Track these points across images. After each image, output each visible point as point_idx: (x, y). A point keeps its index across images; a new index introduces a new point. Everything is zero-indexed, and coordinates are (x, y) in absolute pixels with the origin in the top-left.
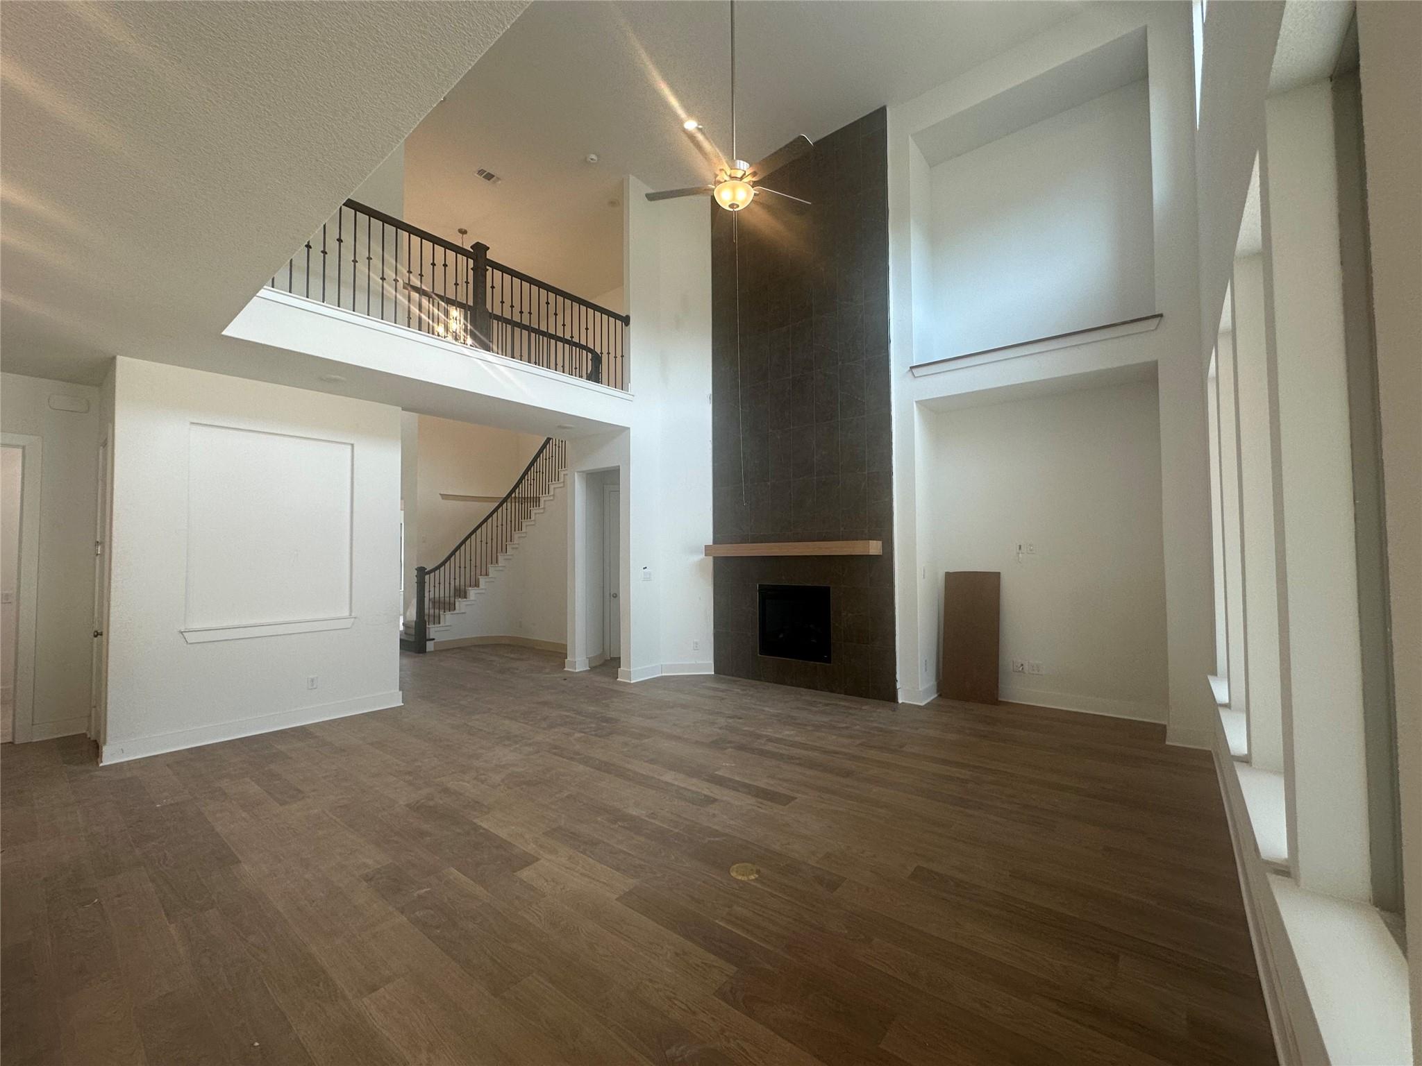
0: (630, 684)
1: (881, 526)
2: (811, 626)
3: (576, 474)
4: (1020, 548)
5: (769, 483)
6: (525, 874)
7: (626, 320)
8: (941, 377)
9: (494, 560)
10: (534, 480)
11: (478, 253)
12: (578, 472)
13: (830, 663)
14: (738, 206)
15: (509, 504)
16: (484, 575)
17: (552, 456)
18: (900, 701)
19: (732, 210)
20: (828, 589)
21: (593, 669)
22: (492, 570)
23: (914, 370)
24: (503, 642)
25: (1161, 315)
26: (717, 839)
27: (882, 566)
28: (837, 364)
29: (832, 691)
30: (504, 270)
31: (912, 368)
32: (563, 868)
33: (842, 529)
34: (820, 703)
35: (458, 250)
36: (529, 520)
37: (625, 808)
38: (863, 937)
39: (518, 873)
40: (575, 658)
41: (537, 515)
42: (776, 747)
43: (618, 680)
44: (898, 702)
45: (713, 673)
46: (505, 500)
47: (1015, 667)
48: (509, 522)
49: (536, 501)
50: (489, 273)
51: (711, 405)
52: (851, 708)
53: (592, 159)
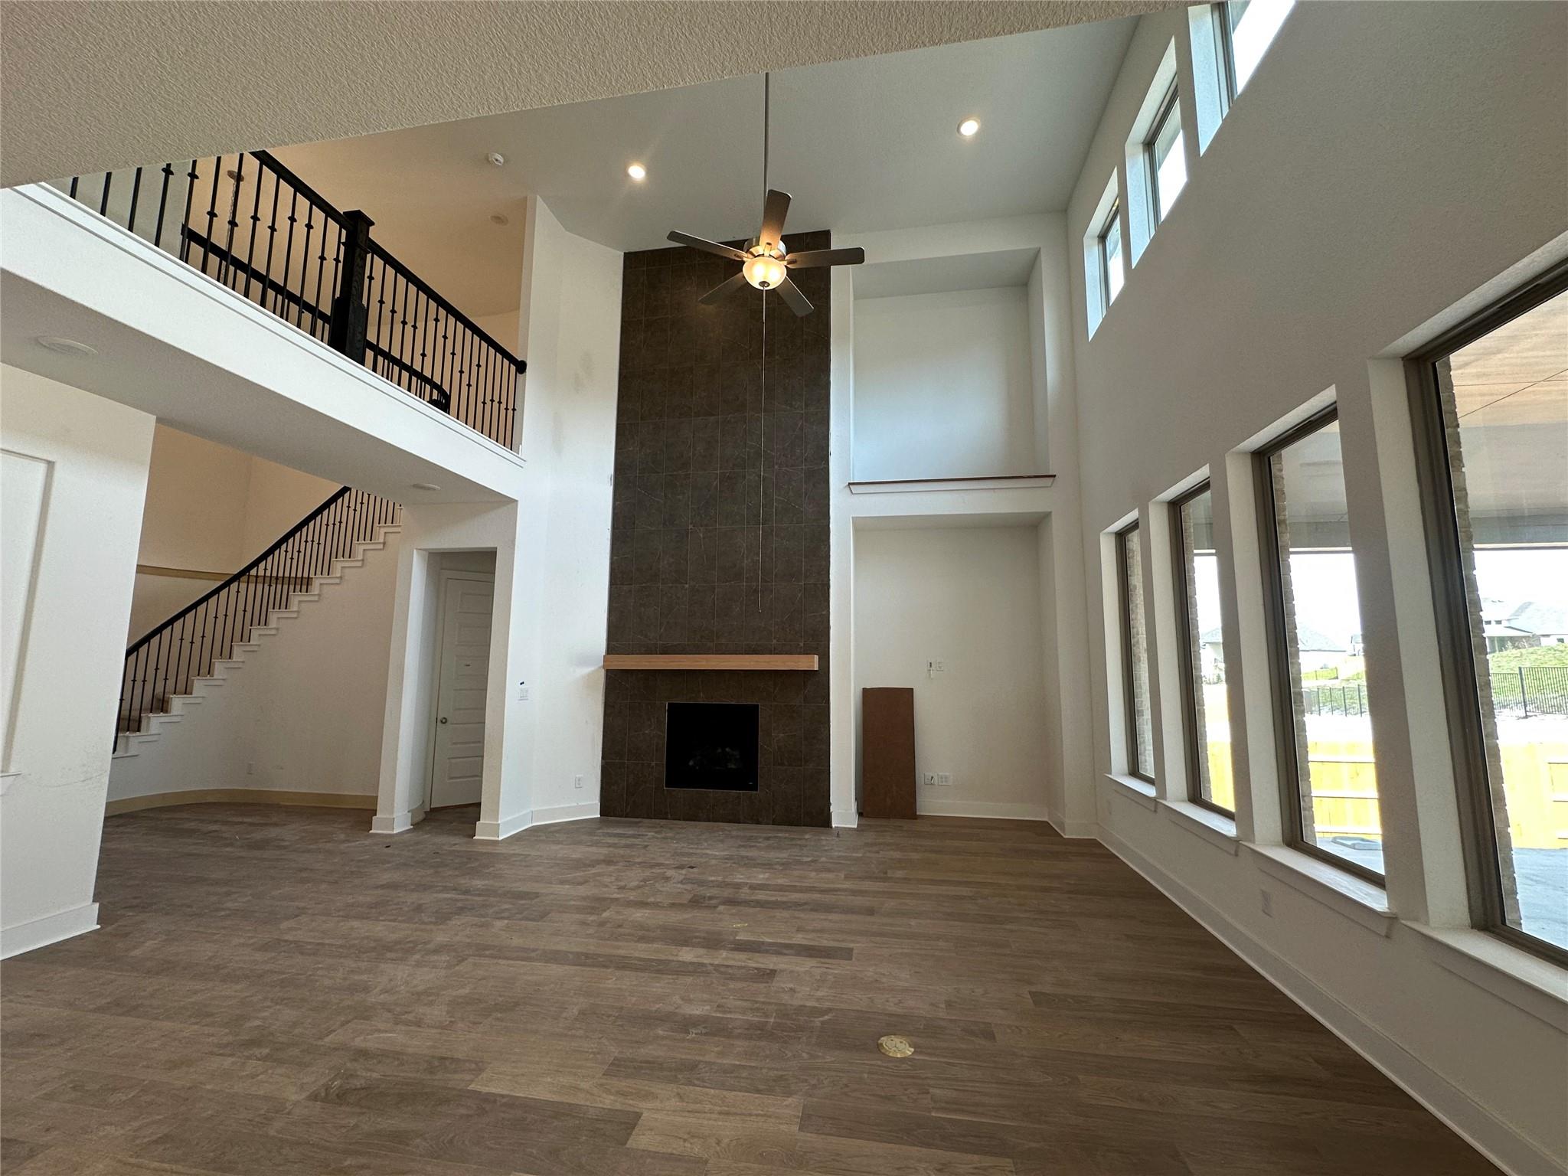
0: (497, 842)
1: (818, 640)
2: (727, 749)
3: (415, 551)
4: (931, 666)
5: (687, 586)
6: (640, 1140)
7: (521, 367)
8: (875, 498)
9: (204, 669)
10: (299, 552)
11: (355, 224)
12: (416, 549)
13: (757, 790)
14: (769, 285)
15: (243, 586)
16: (180, 693)
17: (340, 522)
18: (833, 826)
19: (762, 288)
20: (753, 710)
21: (417, 826)
22: (199, 686)
23: (851, 487)
24: (210, 799)
25: (1055, 476)
26: (826, 1017)
27: (817, 683)
28: (774, 467)
29: (758, 823)
30: (388, 260)
31: (850, 484)
32: (686, 1114)
33: (775, 641)
34: (760, 837)
35: (329, 211)
36: (282, 610)
37: (676, 1008)
38: (1069, 1080)
39: (631, 1143)
40: (392, 813)
41: (303, 605)
42: (767, 895)
43: (474, 838)
44: (831, 827)
45: (599, 816)
46: (236, 578)
47: (926, 780)
48: (240, 613)
49: (305, 582)
50: (369, 256)
51: (612, 487)
52: (793, 839)
53: (497, 160)
